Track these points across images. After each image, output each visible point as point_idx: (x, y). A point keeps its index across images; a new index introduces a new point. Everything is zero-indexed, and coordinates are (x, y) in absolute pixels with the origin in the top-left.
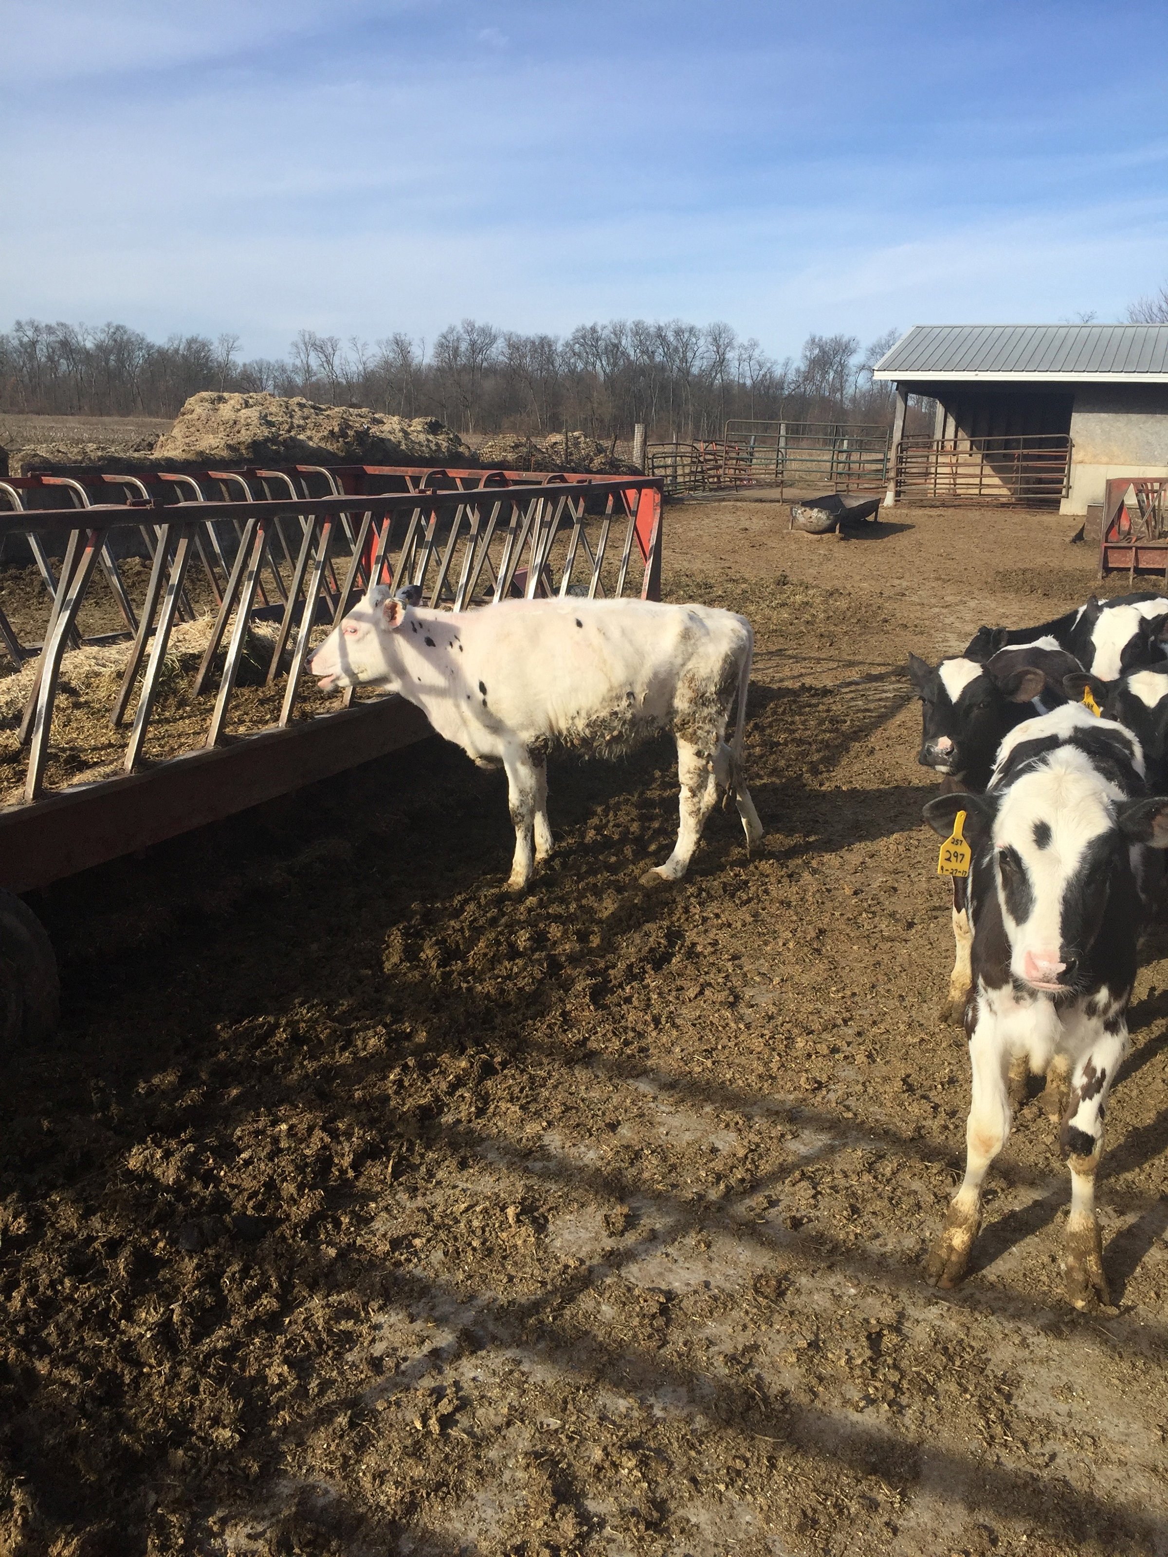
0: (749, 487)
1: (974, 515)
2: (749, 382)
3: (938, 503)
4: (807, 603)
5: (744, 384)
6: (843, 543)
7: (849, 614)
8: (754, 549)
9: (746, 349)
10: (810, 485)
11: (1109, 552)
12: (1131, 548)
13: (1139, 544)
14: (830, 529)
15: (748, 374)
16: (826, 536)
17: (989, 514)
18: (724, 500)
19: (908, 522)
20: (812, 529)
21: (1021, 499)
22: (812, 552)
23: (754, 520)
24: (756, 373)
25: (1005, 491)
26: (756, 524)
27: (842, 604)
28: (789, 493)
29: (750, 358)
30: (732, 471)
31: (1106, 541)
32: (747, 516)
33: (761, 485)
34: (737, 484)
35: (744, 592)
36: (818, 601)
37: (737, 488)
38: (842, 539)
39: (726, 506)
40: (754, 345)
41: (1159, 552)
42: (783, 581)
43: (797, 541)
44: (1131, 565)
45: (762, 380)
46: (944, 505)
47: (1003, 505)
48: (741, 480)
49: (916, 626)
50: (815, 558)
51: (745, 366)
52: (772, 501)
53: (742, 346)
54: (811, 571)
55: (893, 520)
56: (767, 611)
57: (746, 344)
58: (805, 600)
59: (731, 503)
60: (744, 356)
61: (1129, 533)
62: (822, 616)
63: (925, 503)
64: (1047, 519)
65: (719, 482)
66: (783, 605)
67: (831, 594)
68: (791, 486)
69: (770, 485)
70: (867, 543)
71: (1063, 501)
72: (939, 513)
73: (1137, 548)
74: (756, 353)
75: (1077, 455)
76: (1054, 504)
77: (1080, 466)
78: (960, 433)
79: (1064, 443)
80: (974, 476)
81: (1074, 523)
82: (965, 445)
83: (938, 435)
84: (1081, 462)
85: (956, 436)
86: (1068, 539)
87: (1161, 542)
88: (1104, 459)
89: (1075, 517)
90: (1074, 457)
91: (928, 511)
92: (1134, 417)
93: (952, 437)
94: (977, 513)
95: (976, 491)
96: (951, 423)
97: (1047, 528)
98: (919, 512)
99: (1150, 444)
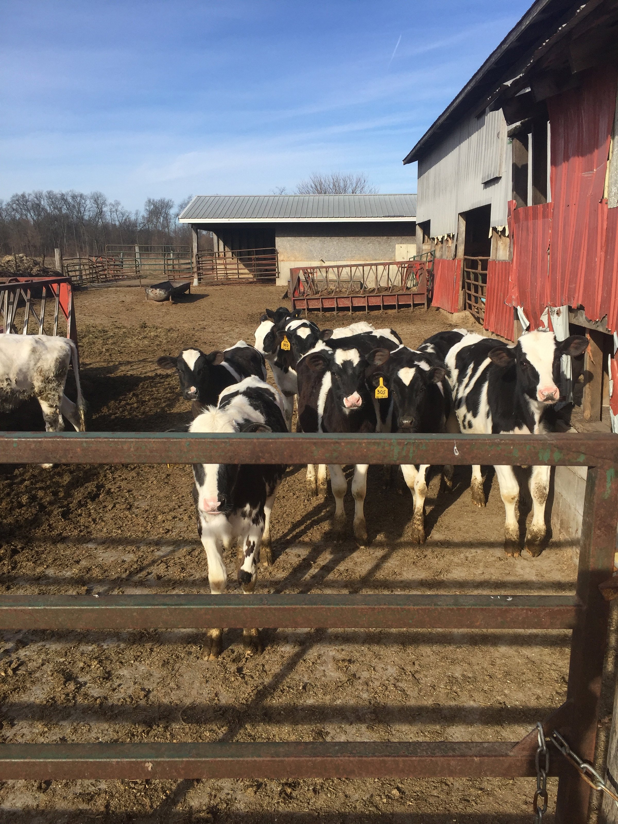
0: (123, 280)
2: (118, 223)
3: (220, 283)
4: (157, 336)
5: (115, 225)
6: (174, 305)
7: (178, 339)
8: (128, 312)
9: (113, 206)
10: (155, 277)
11: (296, 302)
12: (304, 299)
13: (308, 297)
14: (167, 299)
15: (117, 219)
16: (165, 302)
17: (244, 287)
18: (110, 287)
19: (206, 293)
20: (158, 299)
21: (259, 279)
22: (159, 311)
23: (127, 296)
24: (121, 218)
25: (251, 276)
26: (129, 299)
27: (175, 335)
28: (144, 282)
29: (116, 210)
30: (113, 272)
31: (294, 297)
32: (123, 294)
33: (129, 278)
34: (116, 279)
35: (124, 333)
36: (162, 334)
37: (116, 280)
38: (173, 303)
39: (111, 290)
40: (118, 204)
41: (316, 300)
42: (144, 326)
43: (150, 306)
44: (305, 307)
45: (125, 223)
46: (223, 284)
47: (251, 283)
48: (119, 276)
49: (210, 342)
50: (160, 314)
51: (114, 215)
52: (136, 286)
53: (111, 204)
54: (159, 320)
55: (198, 293)
56: (137, 341)
57: (113, 203)
58: (156, 334)
59: (114, 288)
60: (114, 209)
61: (304, 293)
62: (165, 341)
63: (214, 283)
64: (270, 288)
65: (106, 278)
66: (145, 338)
67: (169, 331)
68: (145, 278)
69: (134, 278)
70: (186, 305)
71: (277, 279)
72: (220, 288)
73: (307, 299)
74: (120, 208)
75: (280, 257)
76: (273, 281)
77: (282, 263)
78: (226, 248)
79: (274, 252)
80: (235, 269)
81: (283, 290)
82: (229, 254)
83: (216, 250)
84: (282, 261)
85: (224, 250)
86: (281, 297)
87: (317, 296)
88: (293, 259)
89: (283, 287)
90: (279, 258)
91: (215, 287)
92: (303, 238)
93: (223, 250)
94: (239, 287)
95: (237, 277)
96: (221, 243)
97: (271, 292)
98: (211, 288)
99: (311, 251)
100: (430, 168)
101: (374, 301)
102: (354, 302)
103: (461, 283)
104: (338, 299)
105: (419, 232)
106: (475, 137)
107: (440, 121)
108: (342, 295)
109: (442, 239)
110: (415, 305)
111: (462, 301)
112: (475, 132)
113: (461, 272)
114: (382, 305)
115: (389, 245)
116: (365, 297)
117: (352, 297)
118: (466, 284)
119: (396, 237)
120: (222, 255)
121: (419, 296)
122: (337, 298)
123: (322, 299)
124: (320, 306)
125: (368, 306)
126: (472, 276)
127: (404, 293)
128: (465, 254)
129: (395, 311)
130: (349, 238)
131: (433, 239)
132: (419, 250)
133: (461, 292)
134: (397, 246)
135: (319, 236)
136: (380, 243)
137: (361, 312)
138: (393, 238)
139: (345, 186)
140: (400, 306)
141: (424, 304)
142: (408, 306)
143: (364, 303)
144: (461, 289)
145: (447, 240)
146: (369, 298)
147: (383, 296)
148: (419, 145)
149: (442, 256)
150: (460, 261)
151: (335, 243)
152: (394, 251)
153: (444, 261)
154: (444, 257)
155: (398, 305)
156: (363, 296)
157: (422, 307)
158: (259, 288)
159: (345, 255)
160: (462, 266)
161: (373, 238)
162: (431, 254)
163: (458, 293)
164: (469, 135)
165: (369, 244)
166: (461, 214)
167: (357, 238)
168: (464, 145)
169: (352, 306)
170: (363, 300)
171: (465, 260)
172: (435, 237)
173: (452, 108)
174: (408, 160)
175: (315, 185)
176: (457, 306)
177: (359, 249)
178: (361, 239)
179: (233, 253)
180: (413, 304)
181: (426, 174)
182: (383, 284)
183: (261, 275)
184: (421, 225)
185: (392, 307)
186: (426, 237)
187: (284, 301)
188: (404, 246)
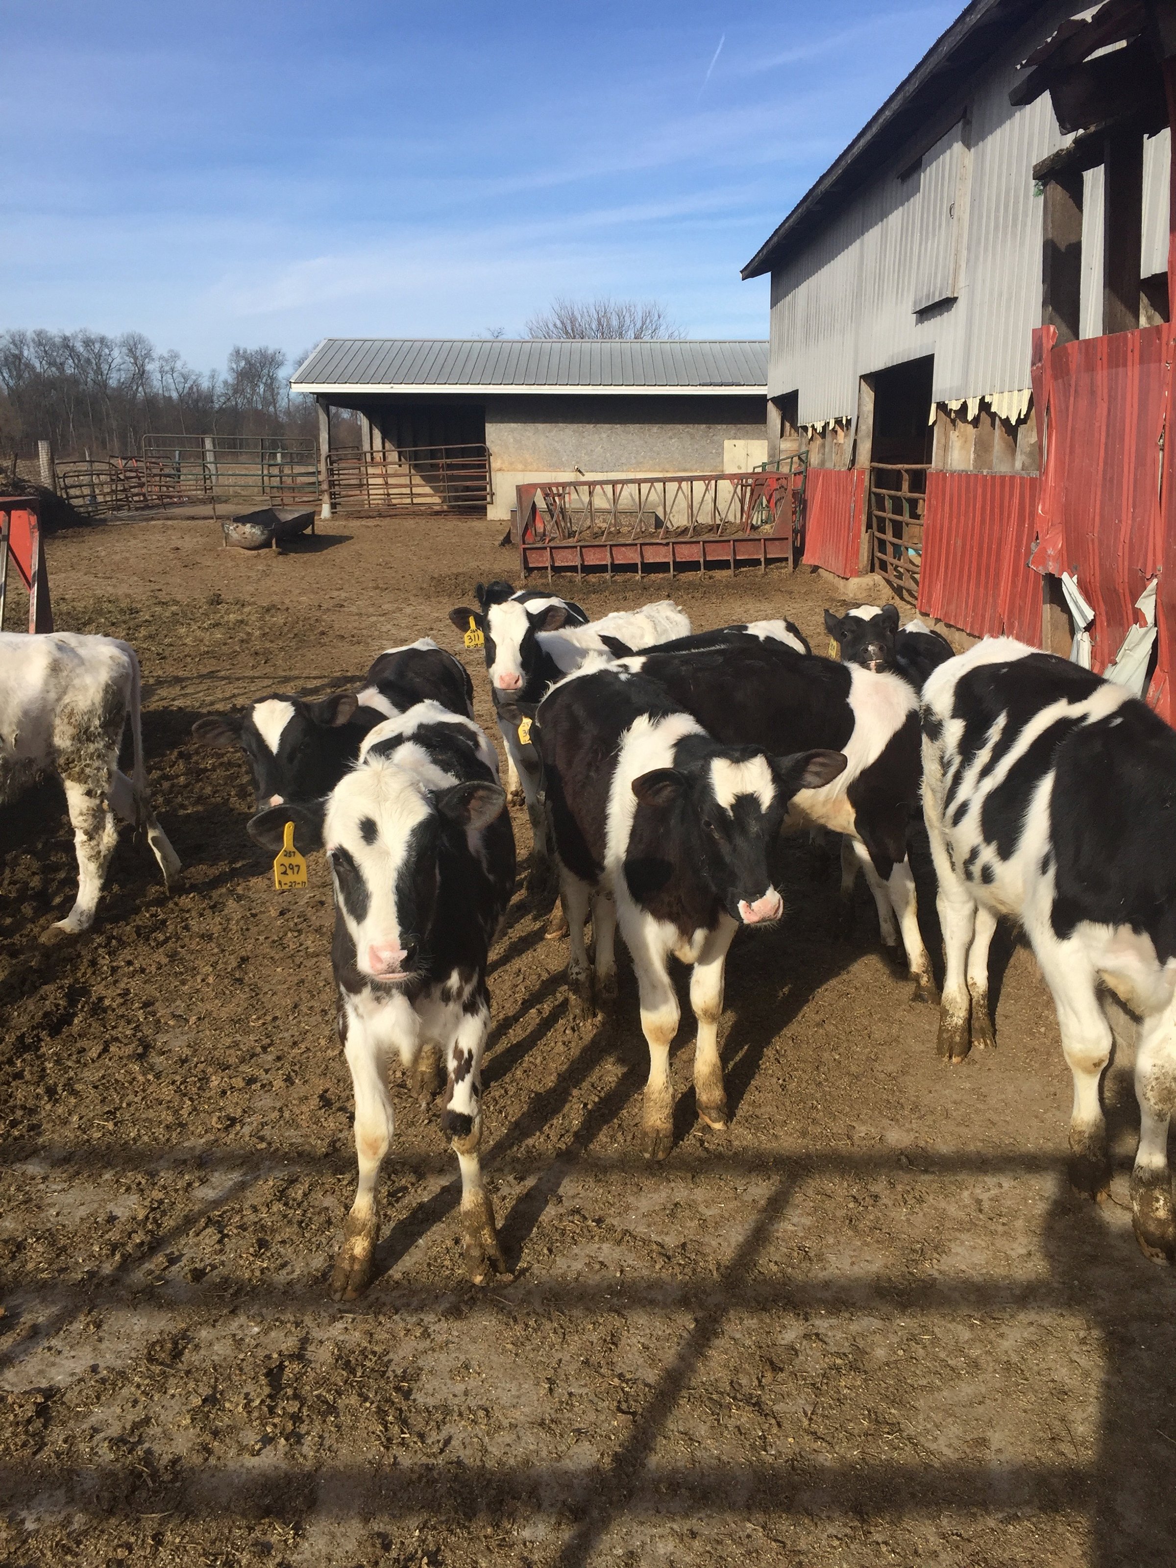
0: (181, 504)
1: (410, 523)
2: (175, 395)
3: (375, 514)
4: (242, 622)
5: (170, 397)
6: (280, 558)
7: (286, 629)
8: (187, 569)
9: (167, 361)
10: (247, 500)
11: (528, 553)
12: (545, 548)
13: (552, 544)
14: (266, 544)
15: (173, 387)
16: (263, 551)
17: (422, 522)
18: (152, 519)
19: (347, 533)
20: (248, 545)
21: (453, 507)
22: (250, 569)
23: (187, 538)
24: (182, 385)
25: (437, 500)
26: (188, 543)
27: (279, 619)
28: (221, 509)
29: (173, 370)
30: (157, 489)
31: (524, 543)
32: (179, 535)
33: (193, 502)
34: (165, 502)
35: (174, 614)
36: (253, 618)
37: (165, 506)
38: (280, 554)
39: (154, 526)
40: (175, 356)
41: (570, 550)
42: (216, 601)
43: (233, 558)
44: (548, 564)
45: (189, 394)
46: (380, 516)
47: (437, 513)
48: (171, 497)
49: (353, 636)
50: (252, 574)
51: (168, 378)
52: (205, 518)
53: (161, 358)
54: (248, 588)
55: (331, 532)
56: (199, 633)
57: (166, 355)
58: (239, 618)
59: (160, 522)
60: (167, 368)
61: (544, 535)
62: (257, 633)
63: (363, 514)
64: (476, 524)
65: (146, 500)
66: (216, 625)
67: (268, 610)
68: (226, 502)
69: (203, 502)
70: (307, 556)
71: (490, 507)
72: (376, 523)
73: (551, 548)
74: (179, 365)
75: (495, 463)
76: (482, 511)
77: (499, 474)
78: (388, 445)
79: (483, 452)
80: (404, 486)
81: (501, 527)
82: (393, 456)
83: (366, 447)
84: (500, 470)
85: (384, 447)
86: (497, 543)
87: (571, 542)
88: (520, 467)
89: (501, 522)
90: (493, 465)
91: (364, 522)
92: (541, 426)
93: (380, 448)
94: (412, 522)
95: (409, 501)
96: (377, 434)
97: (478, 533)
98: (355, 523)
99: (557, 451)
100: (797, 285)
101: (687, 553)
102: (646, 555)
103: (864, 518)
104: (614, 549)
105: (774, 414)
106: (895, 218)
107: (822, 188)
108: (622, 541)
109: (824, 428)
110: (769, 561)
111: (866, 554)
112: (896, 208)
113: (864, 496)
114: (702, 560)
115: (712, 442)
116: (667, 544)
117: (641, 545)
118: (874, 519)
119: (724, 426)
120: (378, 457)
121: (777, 542)
122: (611, 546)
123: (581, 547)
124: (577, 562)
125: (674, 562)
126: (888, 504)
127: (746, 536)
128: (872, 460)
129: (729, 572)
130: (631, 427)
131: (805, 429)
132: (773, 452)
133: (865, 537)
134: (728, 444)
135: (572, 422)
136: (692, 437)
137: (661, 575)
138: (719, 427)
139: (621, 326)
140: (739, 564)
141: (786, 559)
142: (756, 563)
143: (665, 556)
144: (863, 529)
145: (834, 431)
146: (677, 547)
147: (704, 542)
148: (776, 239)
149: (823, 462)
150: (863, 473)
151: (604, 436)
152: (720, 454)
153: (827, 474)
154: (829, 465)
155: (735, 560)
156: (664, 542)
157: (783, 564)
158: (453, 524)
159: (623, 460)
160: (867, 483)
161: (680, 427)
162: (800, 458)
163: (858, 536)
164: (884, 215)
165: (671, 438)
166: (865, 378)
167: (647, 427)
168: (873, 236)
169: (642, 563)
170: (663, 549)
171: (873, 470)
172: (809, 425)
173: (849, 159)
174: (751, 271)
175: (562, 323)
176: (857, 564)
177: (651, 450)
178: (655, 428)
179: (400, 453)
180: (766, 559)
181: (789, 298)
182: (704, 518)
183: (457, 498)
184: (777, 400)
185: (723, 565)
186: (787, 425)
187: (504, 550)
188: (740, 443)
